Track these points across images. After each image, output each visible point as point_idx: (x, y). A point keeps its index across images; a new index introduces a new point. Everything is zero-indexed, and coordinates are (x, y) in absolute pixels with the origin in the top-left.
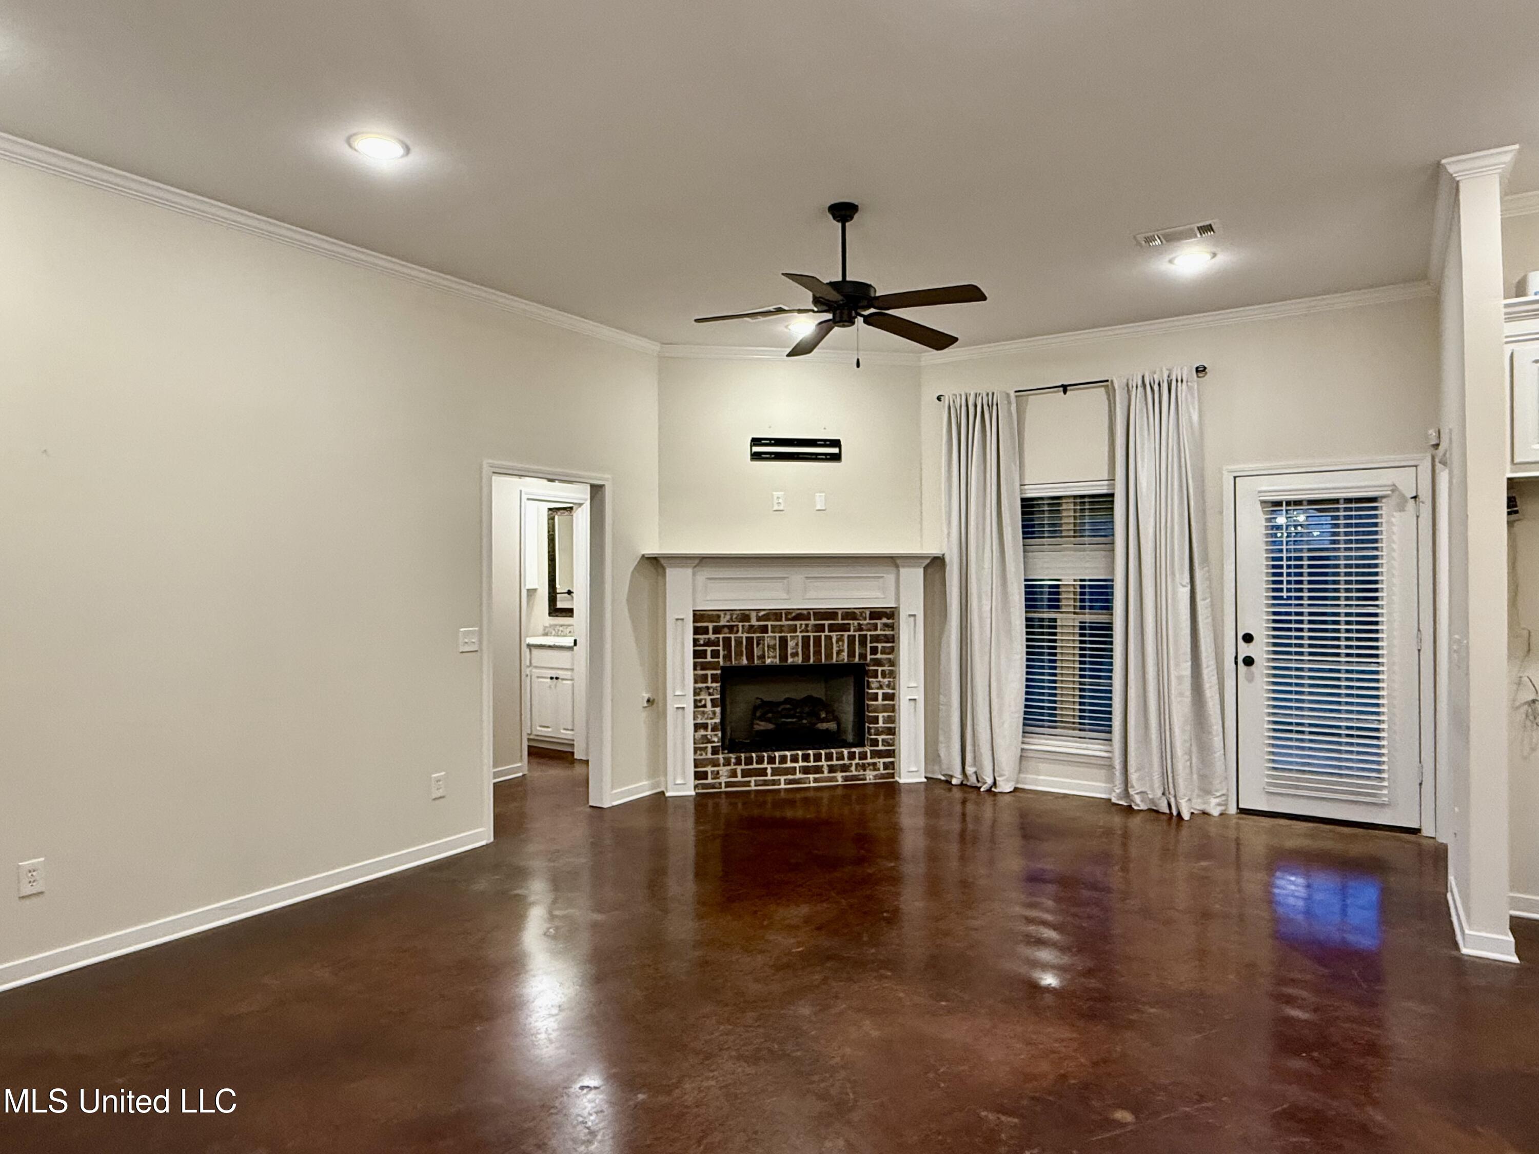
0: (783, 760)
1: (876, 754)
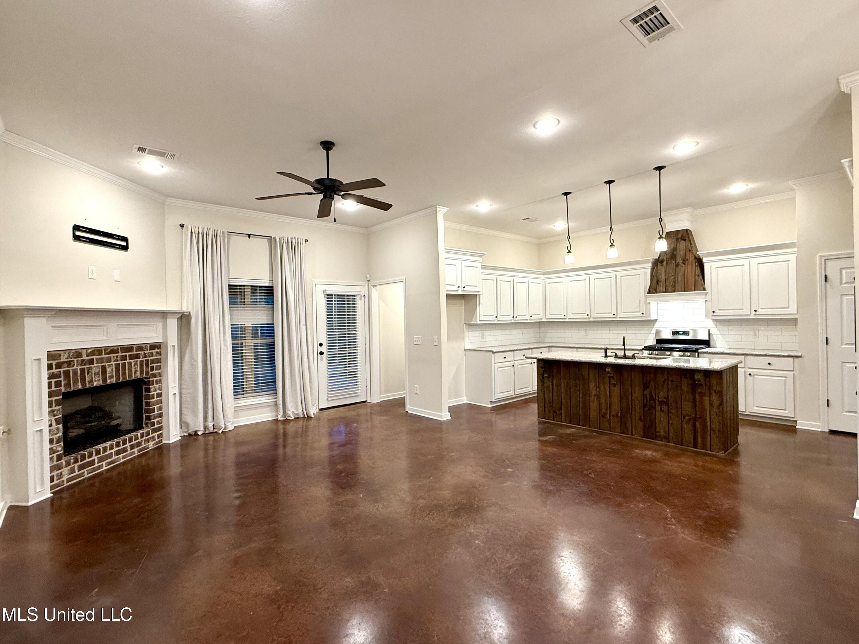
0: (105, 450)
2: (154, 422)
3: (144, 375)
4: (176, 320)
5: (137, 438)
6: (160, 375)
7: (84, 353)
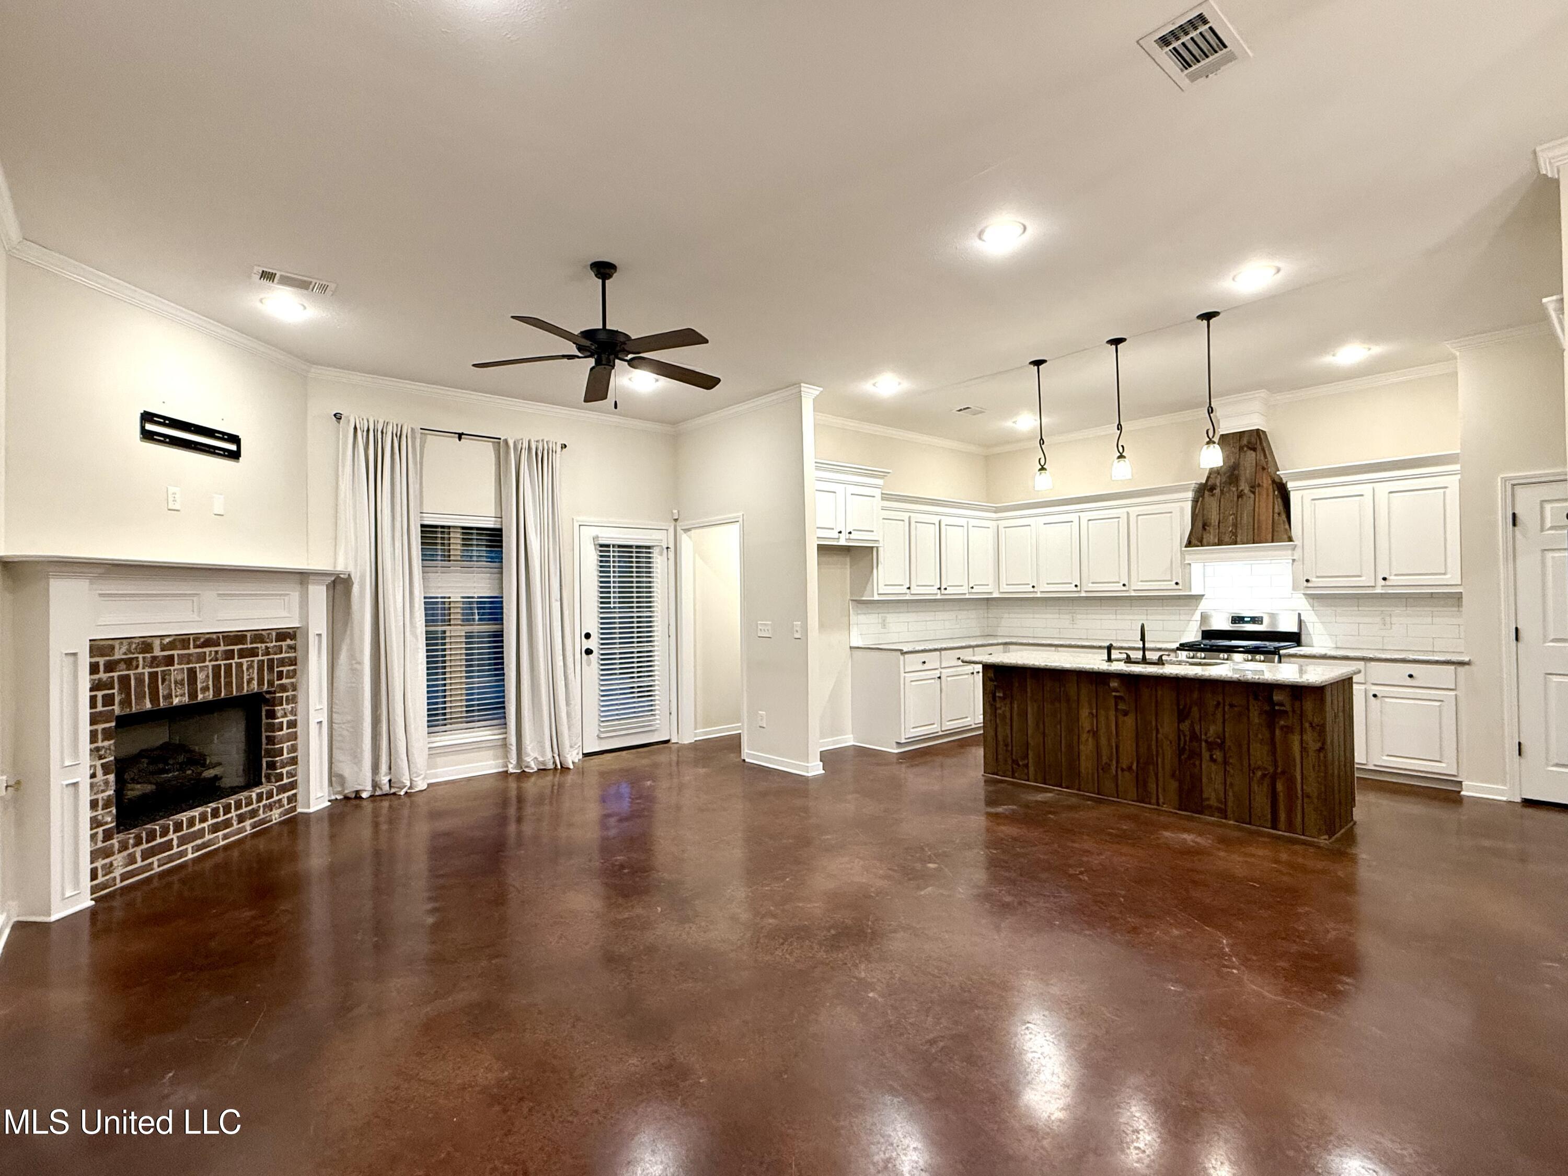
1: (282, 789)
2: (281, 774)
3: (265, 687)
4: (325, 587)
5: (250, 803)
6: (294, 687)
7: (157, 644)
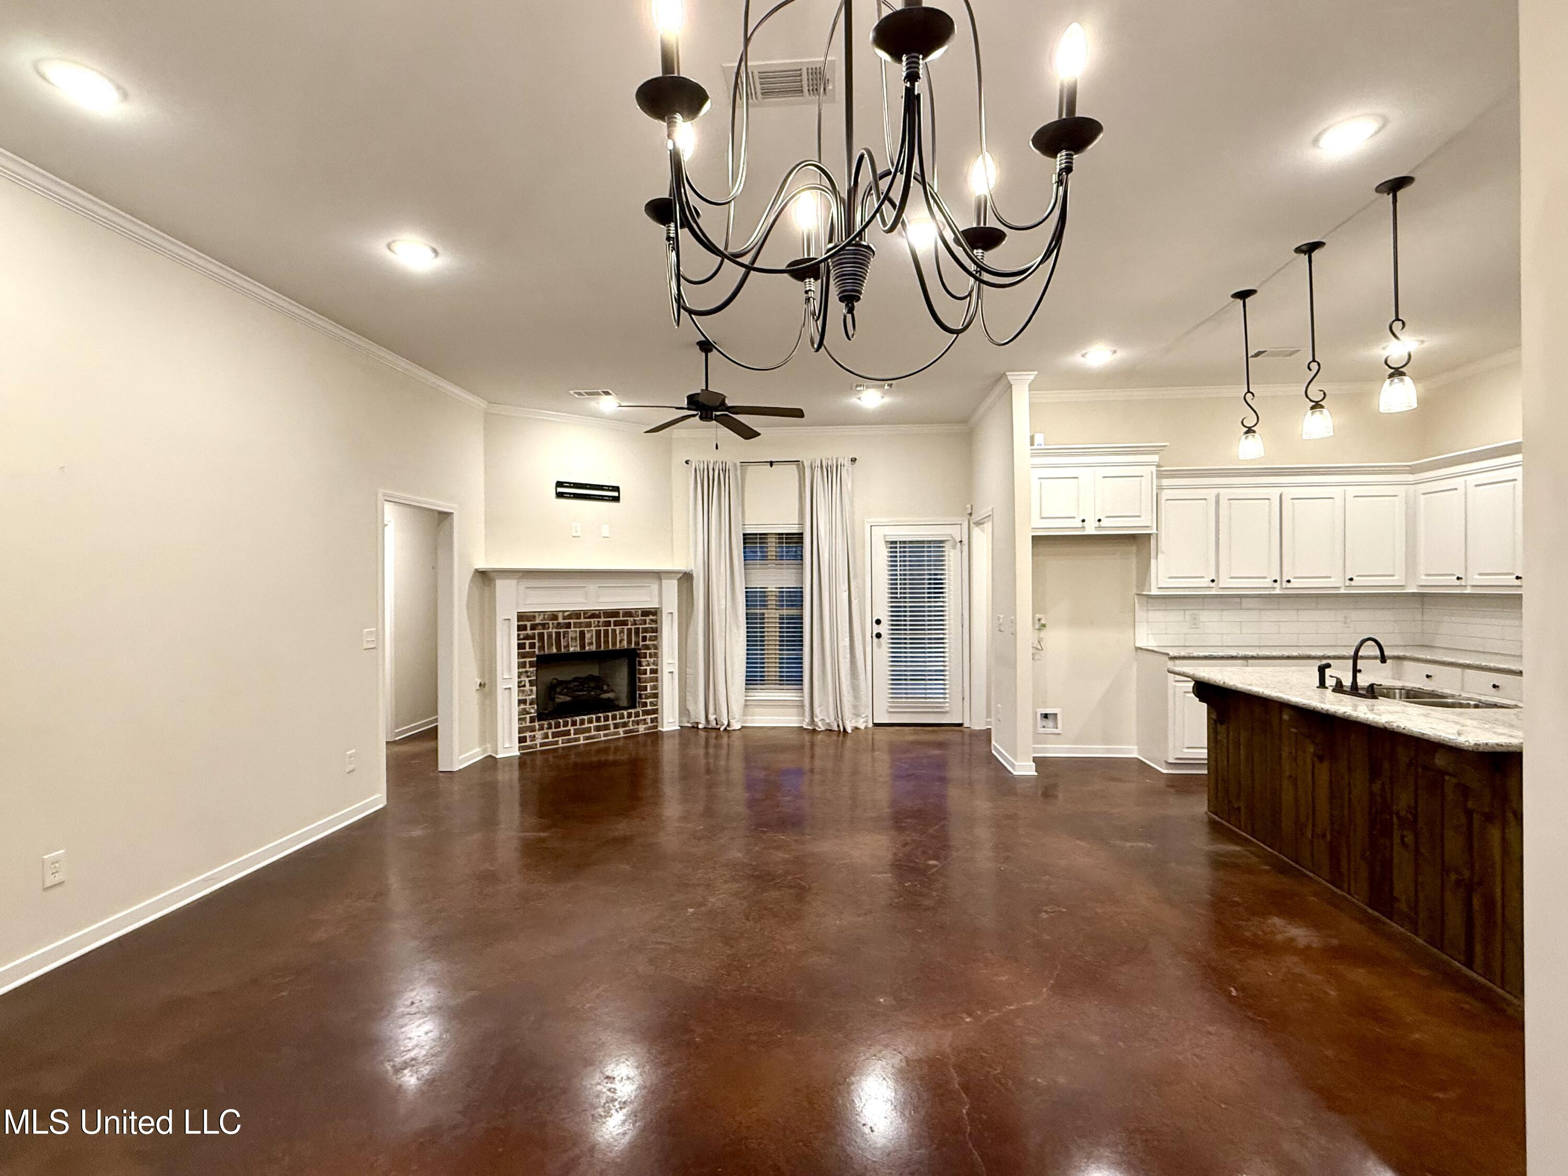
0: (582, 722)
1: (647, 713)
2: (646, 703)
3: (633, 646)
4: (676, 582)
5: (622, 717)
6: (656, 647)
7: (560, 615)
